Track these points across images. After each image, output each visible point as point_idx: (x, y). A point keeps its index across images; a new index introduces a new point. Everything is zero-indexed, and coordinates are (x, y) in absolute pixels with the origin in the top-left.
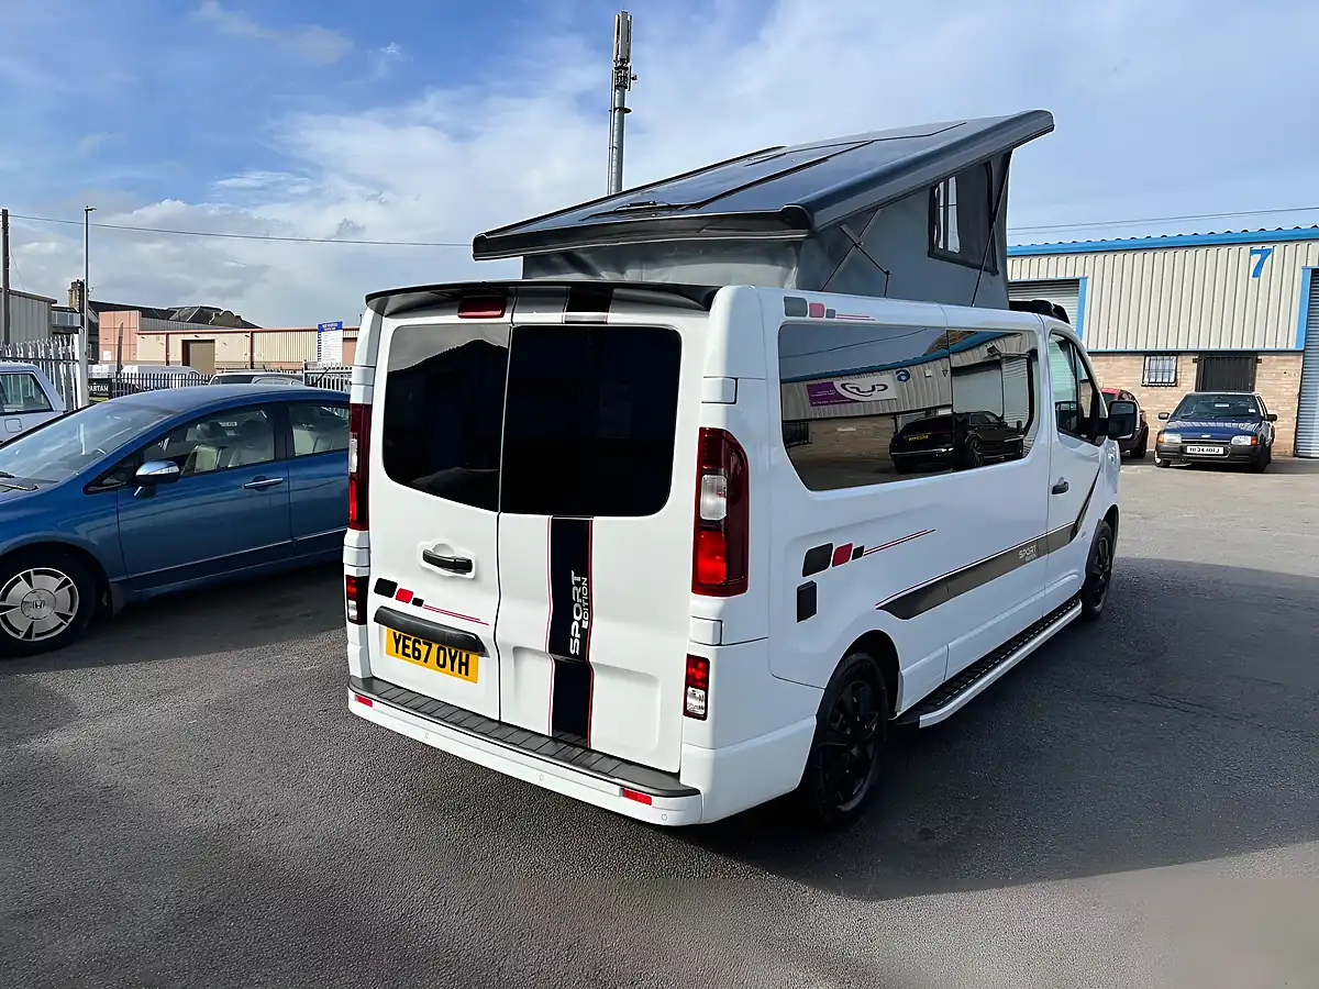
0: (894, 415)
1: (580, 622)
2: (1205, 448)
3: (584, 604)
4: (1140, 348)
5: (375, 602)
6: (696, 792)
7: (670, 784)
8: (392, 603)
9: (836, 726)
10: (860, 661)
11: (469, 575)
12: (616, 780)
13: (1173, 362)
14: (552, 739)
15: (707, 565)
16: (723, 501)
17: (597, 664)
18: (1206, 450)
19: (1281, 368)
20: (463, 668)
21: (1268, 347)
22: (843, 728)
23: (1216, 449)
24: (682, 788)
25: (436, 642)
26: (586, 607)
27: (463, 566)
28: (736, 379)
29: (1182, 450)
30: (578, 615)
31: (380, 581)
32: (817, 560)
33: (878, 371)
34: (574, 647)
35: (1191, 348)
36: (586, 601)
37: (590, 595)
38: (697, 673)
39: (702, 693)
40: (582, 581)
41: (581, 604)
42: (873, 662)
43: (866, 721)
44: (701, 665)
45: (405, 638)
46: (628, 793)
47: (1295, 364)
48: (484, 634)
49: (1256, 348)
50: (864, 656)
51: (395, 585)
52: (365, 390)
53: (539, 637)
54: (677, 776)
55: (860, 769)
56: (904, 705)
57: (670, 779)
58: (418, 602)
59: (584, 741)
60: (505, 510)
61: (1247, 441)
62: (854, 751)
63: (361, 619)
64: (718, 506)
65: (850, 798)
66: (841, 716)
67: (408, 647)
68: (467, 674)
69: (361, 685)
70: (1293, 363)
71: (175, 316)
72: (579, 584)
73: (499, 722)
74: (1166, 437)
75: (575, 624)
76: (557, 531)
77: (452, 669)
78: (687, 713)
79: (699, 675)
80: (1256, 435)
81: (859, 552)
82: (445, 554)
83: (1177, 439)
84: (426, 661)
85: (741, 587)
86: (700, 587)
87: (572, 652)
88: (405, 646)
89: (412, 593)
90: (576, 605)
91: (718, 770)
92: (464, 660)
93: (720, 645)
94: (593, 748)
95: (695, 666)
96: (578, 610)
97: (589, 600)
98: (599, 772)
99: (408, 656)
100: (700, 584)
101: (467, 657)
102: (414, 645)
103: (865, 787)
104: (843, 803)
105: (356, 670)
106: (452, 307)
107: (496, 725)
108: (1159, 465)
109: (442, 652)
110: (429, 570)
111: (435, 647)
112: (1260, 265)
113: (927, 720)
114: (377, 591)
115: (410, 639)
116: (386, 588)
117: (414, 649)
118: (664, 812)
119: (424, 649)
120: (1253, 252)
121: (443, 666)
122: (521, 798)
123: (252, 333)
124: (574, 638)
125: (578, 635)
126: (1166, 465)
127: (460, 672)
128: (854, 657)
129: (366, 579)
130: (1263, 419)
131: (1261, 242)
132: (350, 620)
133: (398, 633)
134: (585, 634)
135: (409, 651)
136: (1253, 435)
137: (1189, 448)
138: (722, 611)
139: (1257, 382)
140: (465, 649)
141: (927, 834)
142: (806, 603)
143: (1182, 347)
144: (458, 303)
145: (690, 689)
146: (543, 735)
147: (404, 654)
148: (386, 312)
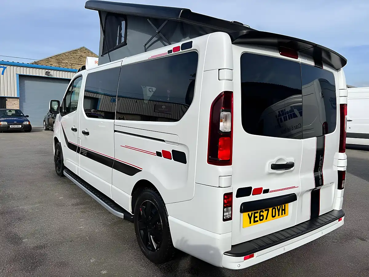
1: (320, 173)
2: (16, 126)
5: (238, 203)
8: (249, 198)
11: (292, 169)
14: (310, 220)
19: (13, 102)
20: (283, 212)
21: (9, 96)
23: (19, 126)
25: (271, 207)
27: (289, 166)
29: (9, 127)
30: (319, 171)
31: (240, 190)
36: (322, 165)
41: (320, 167)
45: (255, 213)
49: (5, 96)
51: (251, 188)
58: (266, 191)
61: (27, 123)
68: (285, 214)
70: (16, 101)
72: (321, 160)
74: (2, 123)
77: (278, 215)
83: (6, 123)
84: (266, 219)
87: (320, 184)
88: (255, 218)
89: (262, 188)
92: (283, 208)
101: (285, 206)
102: (260, 214)
109: (274, 210)
110: (274, 173)
111: (270, 210)
112: (3, 71)
114: (238, 196)
115: (257, 212)
119: (265, 213)
125: (321, 178)
127: (282, 214)
131: (3, 64)
133: (251, 213)
135: (257, 219)
137: (11, 126)
139: (6, 106)
140: (284, 203)
146: (307, 222)
147: (255, 222)
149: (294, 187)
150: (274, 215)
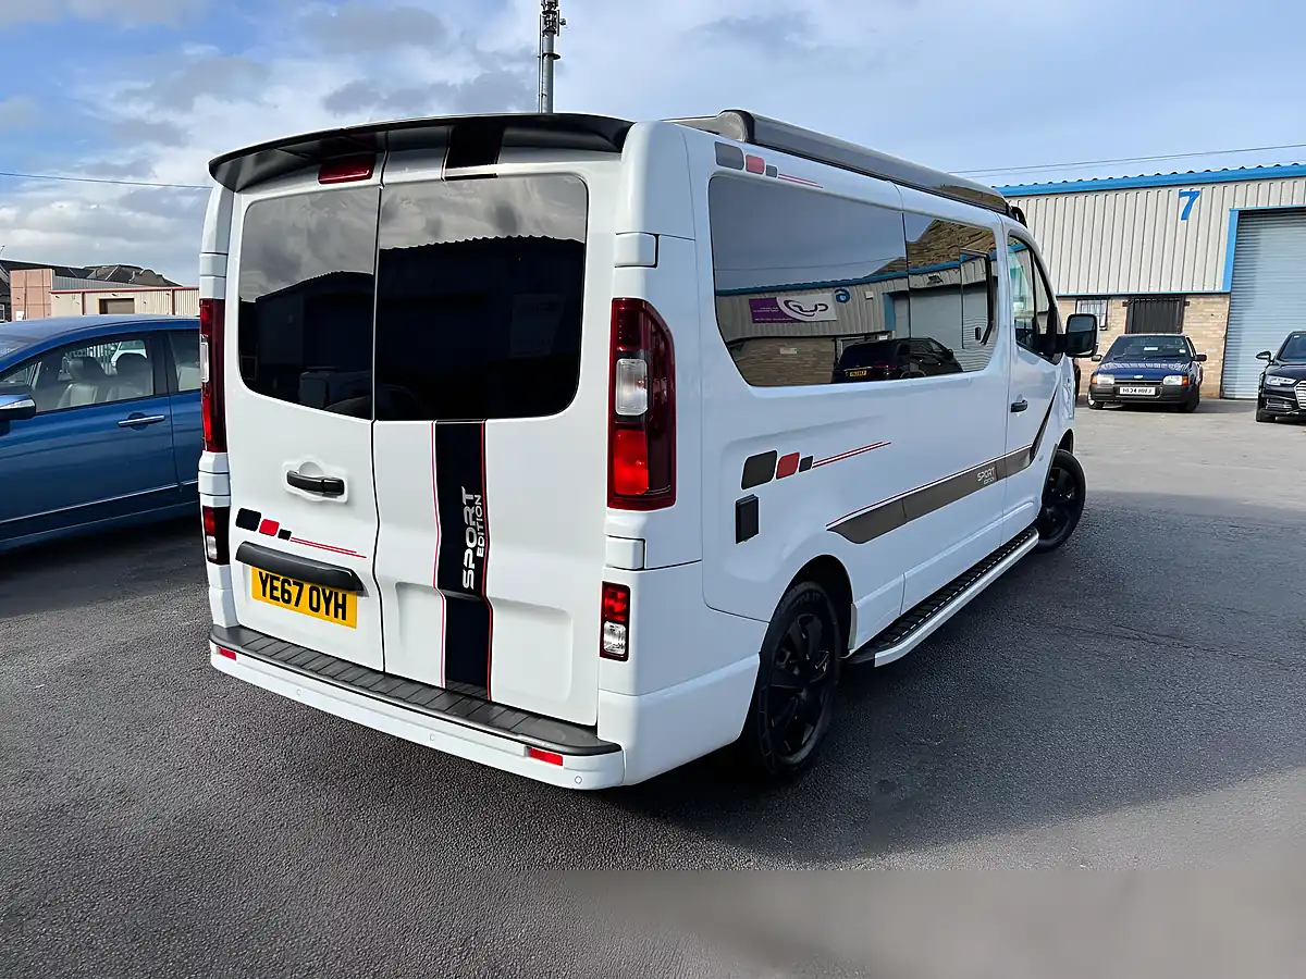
0: (834, 338)
1: (474, 550)
2: (1138, 389)
3: (479, 527)
4: (1072, 292)
5: (237, 536)
6: (617, 748)
7: (584, 739)
8: (256, 537)
9: (783, 665)
10: (810, 591)
11: (342, 499)
12: (520, 738)
13: (1104, 305)
14: (445, 690)
15: (625, 473)
16: (643, 392)
17: (495, 599)
18: (1138, 391)
19: (1208, 310)
20: (340, 610)
21: (1195, 290)
22: (790, 667)
23: (1148, 390)
24: (599, 744)
25: (308, 581)
26: (481, 530)
27: (333, 488)
28: (657, 236)
29: (1116, 391)
30: (472, 541)
31: (243, 512)
32: (759, 469)
33: (819, 288)
34: (468, 580)
35: (1121, 292)
36: (481, 523)
37: (485, 516)
38: (615, 603)
39: (622, 629)
40: (475, 499)
41: (475, 527)
42: (822, 591)
43: (817, 659)
44: (620, 595)
45: (273, 578)
46: (534, 752)
47: (1221, 308)
48: (361, 568)
49: (1184, 290)
50: (811, 586)
51: (258, 515)
52: (215, 282)
53: (426, 569)
54: (593, 729)
55: (810, 715)
56: (858, 640)
57: (586, 734)
58: (285, 535)
59: (483, 692)
60: (381, 417)
61: (1178, 381)
62: (803, 694)
63: (223, 559)
64: (637, 400)
65: (798, 747)
66: (788, 654)
67: (276, 589)
68: (344, 618)
69: (225, 636)
70: (1219, 306)
71: (93, 275)
72: (471, 503)
73: (384, 673)
74: (1100, 379)
75: (469, 552)
76: (443, 438)
77: (327, 613)
78: (604, 654)
79: (618, 607)
80: (1187, 375)
81: (807, 464)
82: (313, 475)
83: (1111, 380)
84: (297, 604)
85: (668, 499)
86: (617, 499)
87: (466, 586)
88: (273, 588)
89: (277, 524)
90: (469, 530)
91: (642, 720)
92: (340, 602)
93: (643, 569)
94: (493, 700)
95: (614, 596)
96: (471, 534)
97: (485, 523)
98: (499, 728)
99: (277, 599)
100: (616, 495)
101: (344, 597)
102: (283, 586)
103: (815, 736)
104: (791, 754)
105: (219, 619)
106: (312, 172)
107: (381, 676)
108: (1092, 407)
109: (315, 593)
110: (296, 495)
111: (307, 587)
112: (1189, 207)
113: (883, 657)
114: (239, 523)
115: (278, 579)
116: (249, 519)
117: (284, 591)
118: (580, 774)
119: (294, 590)
120: (1182, 195)
121: (317, 610)
122: (419, 762)
123: (174, 291)
124: (467, 569)
125: (472, 566)
126: (1099, 406)
127: (336, 616)
128: (802, 587)
129: (226, 511)
130: (1193, 359)
131: (1190, 184)
132: (210, 560)
133: (264, 573)
134: (481, 565)
135: (278, 594)
136: (1185, 375)
137: (1122, 389)
138: (644, 529)
139: (1185, 324)
140: (342, 588)
141: (886, 786)
142: (747, 521)
143: (1111, 292)
144: (319, 166)
145: (608, 625)
146: (434, 687)
147: (272, 597)
148: (238, 187)
149: (352, 553)
150: (315, 605)
